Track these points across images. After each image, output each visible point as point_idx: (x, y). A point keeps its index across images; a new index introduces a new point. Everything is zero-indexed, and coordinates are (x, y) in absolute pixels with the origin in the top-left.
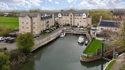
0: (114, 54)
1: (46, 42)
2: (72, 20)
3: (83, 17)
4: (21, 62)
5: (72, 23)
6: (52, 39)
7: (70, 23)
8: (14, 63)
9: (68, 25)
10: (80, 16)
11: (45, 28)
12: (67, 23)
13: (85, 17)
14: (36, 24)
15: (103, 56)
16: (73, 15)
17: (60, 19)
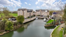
0: (59, 23)
1: (30, 21)
2: (41, 13)
3: (46, 12)
4: (19, 27)
5: (41, 14)
6: (32, 20)
7: (40, 15)
8: (15, 27)
9: (39, 15)
10: (44, 11)
11: (29, 16)
12: (39, 14)
13: (47, 12)
14: (25, 13)
15: (54, 24)
16: (41, 11)
17: (36, 13)
